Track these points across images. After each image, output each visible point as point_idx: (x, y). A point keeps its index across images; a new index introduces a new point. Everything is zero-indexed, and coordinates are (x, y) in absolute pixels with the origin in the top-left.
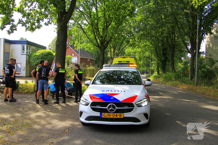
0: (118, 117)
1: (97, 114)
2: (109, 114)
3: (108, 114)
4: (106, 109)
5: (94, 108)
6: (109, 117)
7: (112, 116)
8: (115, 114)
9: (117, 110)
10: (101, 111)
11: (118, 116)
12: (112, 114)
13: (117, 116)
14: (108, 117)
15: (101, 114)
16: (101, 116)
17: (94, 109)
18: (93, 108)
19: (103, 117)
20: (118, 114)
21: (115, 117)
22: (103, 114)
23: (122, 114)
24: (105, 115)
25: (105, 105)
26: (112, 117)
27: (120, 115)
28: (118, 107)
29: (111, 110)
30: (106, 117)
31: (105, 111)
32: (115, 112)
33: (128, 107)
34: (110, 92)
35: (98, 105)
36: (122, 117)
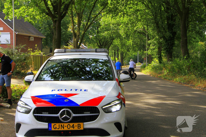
0: (76, 128)
1: (44, 125)
2: (62, 124)
3: (60, 124)
4: (58, 117)
5: (40, 116)
6: (62, 129)
7: (66, 127)
8: (71, 124)
9: (74, 117)
10: (49, 120)
11: (76, 126)
12: (66, 124)
13: (74, 127)
14: (60, 129)
15: (50, 126)
16: (50, 128)
17: (39, 119)
18: (38, 116)
19: (53, 129)
20: (76, 124)
21: (71, 129)
22: (53, 124)
23: (81, 124)
24: (56, 126)
25: (56, 111)
26: (66, 129)
27: (79, 126)
28: (75, 114)
29: (65, 119)
30: (57, 130)
31: (56, 120)
32: (71, 122)
33: (90, 113)
34: (64, 92)
35: (45, 111)
36: (82, 129)
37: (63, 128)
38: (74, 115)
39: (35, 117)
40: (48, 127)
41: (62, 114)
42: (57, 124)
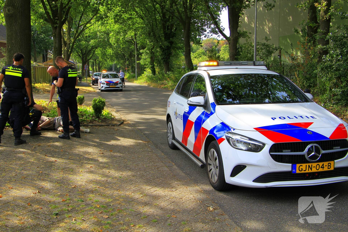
0: (326, 169)
1: (286, 167)
2: (310, 164)
3: (308, 164)
4: (303, 156)
5: (279, 155)
6: (310, 171)
7: (315, 168)
8: (321, 164)
9: (323, 155)
10: (294, 160)
11: (326, 166)
12: (314, 165)
13: (323, 167)
14: (307, 171)
15: (294, 167)
16: (294, 171)
17: (277, 159)
18: (276, 155)
19: (298, 172)
20: (326, 163)
21: (321, 170)
22: (298, 165)
23: (332, 162)
24: (302, 168)
25: (301, 147)
26: (314, 170)
27: (329, 166)
28: (324, 150)
29: (314, 157)
30: (303, 172)
31: (302, 159)
32: (319, 161)
33: (341, 148)
35: (286, 149)
36: (332, 169)
37: (311, 169)
38: (323, 152)
39: (271, 155)
40: (292, 169)
41: (310, 151)
42: (304, 165)
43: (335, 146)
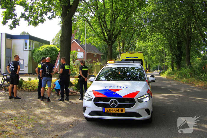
0: (120, 112)
1: (100, 109)
2: (112, 109)
3: (110, 109)
4: (109, 104)
5: (97, 103)
7: (114, 110)
8: (117, 109)
9: (119, 105)
10: (104, 106)
11: (120, 111)
13: (119, 111)
14: (110, 112)
15: (104, 109)
16: (104, 111)
17: (97, 105)
19: (105, 112)
20: (120, 109)
21: (117, 112)
22: (105, 109)
23: (124, 109)
24: (107, 110)
25: (108, 100)
26: (114, 112)
27: (122, 110)
29: (113, 105)
30: (108, 112)
31: (108, 106)
32: (117, 107)
33: (129, 102)
34: (113, 88)
35: (101, 100)
36: (124, 112)
37: (112, 111)
38: (119, 103)
39: (95, 103)
41: (111, 102)
43: (126, 101)
